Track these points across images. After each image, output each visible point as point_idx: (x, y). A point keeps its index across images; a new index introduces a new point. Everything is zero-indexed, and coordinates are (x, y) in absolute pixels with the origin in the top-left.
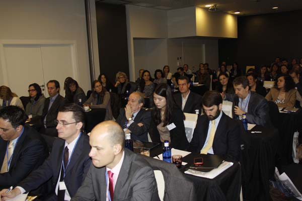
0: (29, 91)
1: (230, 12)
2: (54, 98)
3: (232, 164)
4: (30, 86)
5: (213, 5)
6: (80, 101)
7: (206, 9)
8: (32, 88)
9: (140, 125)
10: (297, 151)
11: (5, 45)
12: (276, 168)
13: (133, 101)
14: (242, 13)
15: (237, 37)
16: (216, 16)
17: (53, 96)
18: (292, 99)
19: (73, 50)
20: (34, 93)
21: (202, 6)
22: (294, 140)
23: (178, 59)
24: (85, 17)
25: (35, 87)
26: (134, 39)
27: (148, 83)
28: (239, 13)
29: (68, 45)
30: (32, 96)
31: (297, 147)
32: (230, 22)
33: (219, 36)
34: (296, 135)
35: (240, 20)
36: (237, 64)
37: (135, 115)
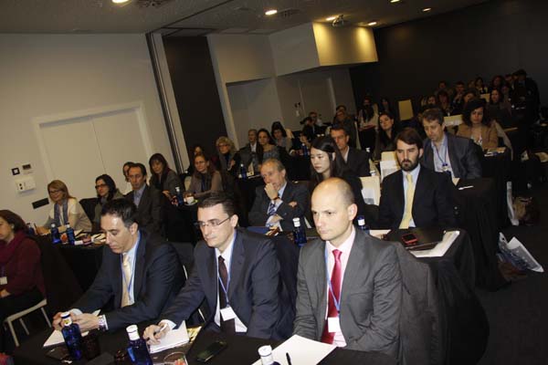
0: (96, 187)
1: (361, 24)
2: (140, 192)
3: (458, 233)
4: (98, 179)
5: (338, 17)
6: (178, 190)
7: (328, 25)
8: (101, 182)
9: (293, 204)
10: (514, 209)
11: (42, 125)
12: (501, 234)
13: (271, 174)
14: (380, 23)
15: (377, 60)
16: (342, 33)
17: (139, 188)
18: (493, 136)
19: (140, 116)
20: (105, 190)
21: (323, 20)
22: (509, 194)
23: (296, 106)
24: (149, 61)
25: (105, 180)
26: (228, 85)
27: (268, 148)
28: (374, 23)
29: (132, 110)
30: (102, 194)
31: (513, 202)
32: (363, 38)
33: (350, 62)
34: (509, 186)
35: (377, 34)
36: (386, 100)
37: (281, 192)
